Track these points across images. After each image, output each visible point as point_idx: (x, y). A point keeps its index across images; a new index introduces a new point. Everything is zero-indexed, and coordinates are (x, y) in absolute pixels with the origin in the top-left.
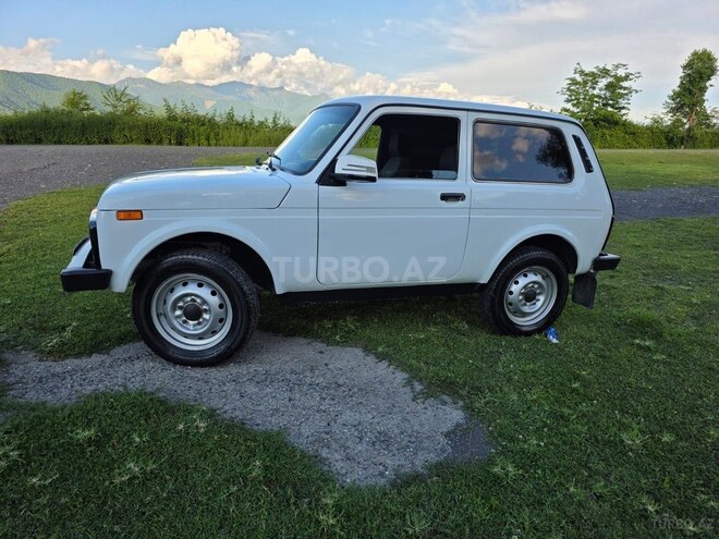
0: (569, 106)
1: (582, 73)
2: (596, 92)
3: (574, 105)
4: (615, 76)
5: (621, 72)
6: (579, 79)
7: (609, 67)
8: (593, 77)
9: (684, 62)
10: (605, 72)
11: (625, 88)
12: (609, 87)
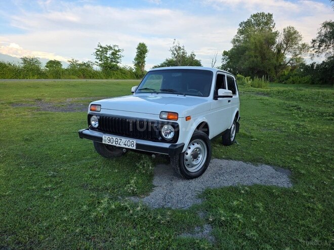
0: (98, 61)
1: (101, 47)
2: (108, 56)
3: (100, 61)
4: (114, 50)
5: (117, 49)
6: (101, 50)
7: (112, 46)
8: (105, 50)
9: (137, 47)
10: (110, 48)
11: (118, 55)
12: (113, 54)
